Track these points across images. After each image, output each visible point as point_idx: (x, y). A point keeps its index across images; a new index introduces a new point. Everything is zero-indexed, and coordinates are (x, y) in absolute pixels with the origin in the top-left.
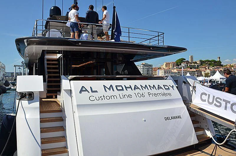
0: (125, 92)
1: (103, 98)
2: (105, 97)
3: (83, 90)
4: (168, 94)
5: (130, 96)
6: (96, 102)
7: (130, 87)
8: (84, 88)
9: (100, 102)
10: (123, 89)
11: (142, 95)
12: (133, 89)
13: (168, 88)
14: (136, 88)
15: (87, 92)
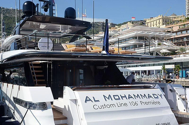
0: (121, 101)
1: (104, 106)
2: (106, 106)
3: (87, 100)
4: (157, 102)
5: (125, 104)
6: (99, 110)
7: (125, 96)
8: (88, 98)
9: (102, 110)
10: (119, 99)
11: (136, 103)
12: (128, 98)
13: (157, 97)
14: (130, 97)
15: (91, 101)
